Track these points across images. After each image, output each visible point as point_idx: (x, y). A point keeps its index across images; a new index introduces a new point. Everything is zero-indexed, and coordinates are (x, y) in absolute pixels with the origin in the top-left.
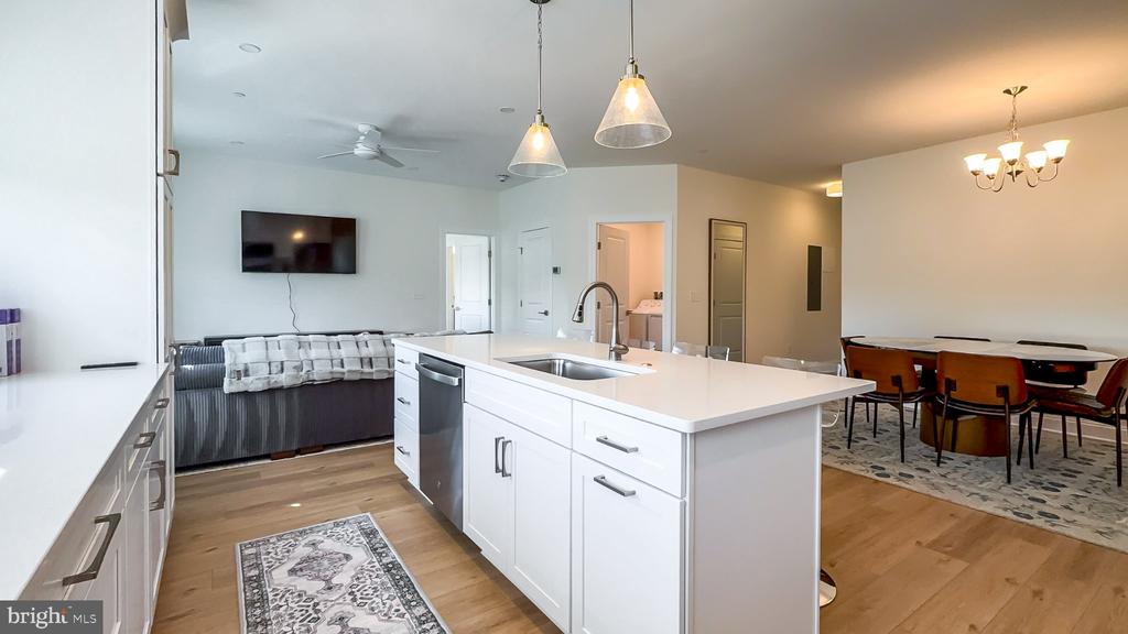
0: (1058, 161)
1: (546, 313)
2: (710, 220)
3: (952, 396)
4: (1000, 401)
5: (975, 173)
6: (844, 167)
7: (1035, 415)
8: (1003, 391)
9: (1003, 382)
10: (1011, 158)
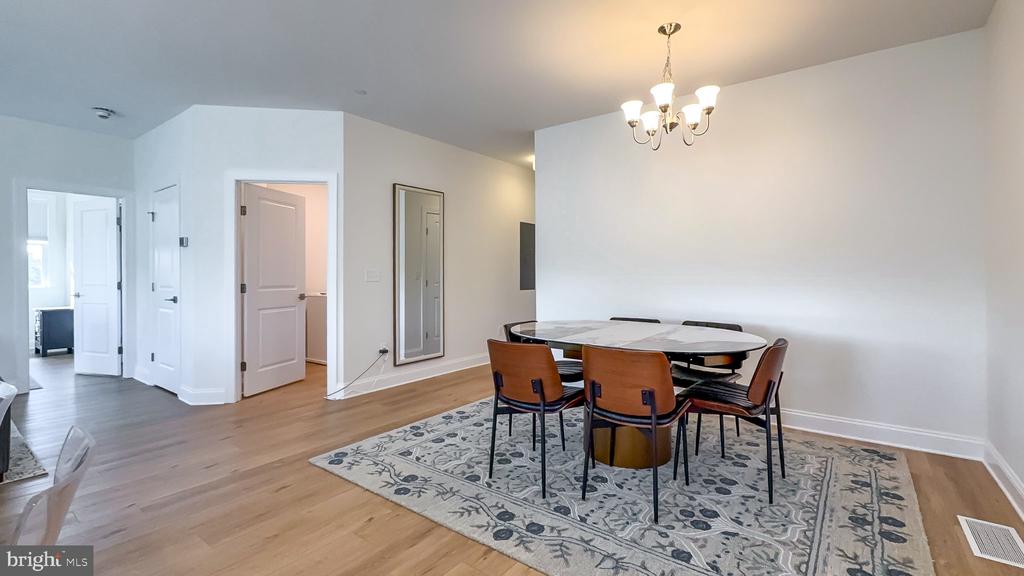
0: (709, 111)
1: (175, 300)
2: (394, 185)
3: (599, 405)
4: (646, 410)
5: (632, 124)
6: (538, 134)
7: (693, 417)
8: (649, 397)
9: (649, 386)
10: (663, 103)
